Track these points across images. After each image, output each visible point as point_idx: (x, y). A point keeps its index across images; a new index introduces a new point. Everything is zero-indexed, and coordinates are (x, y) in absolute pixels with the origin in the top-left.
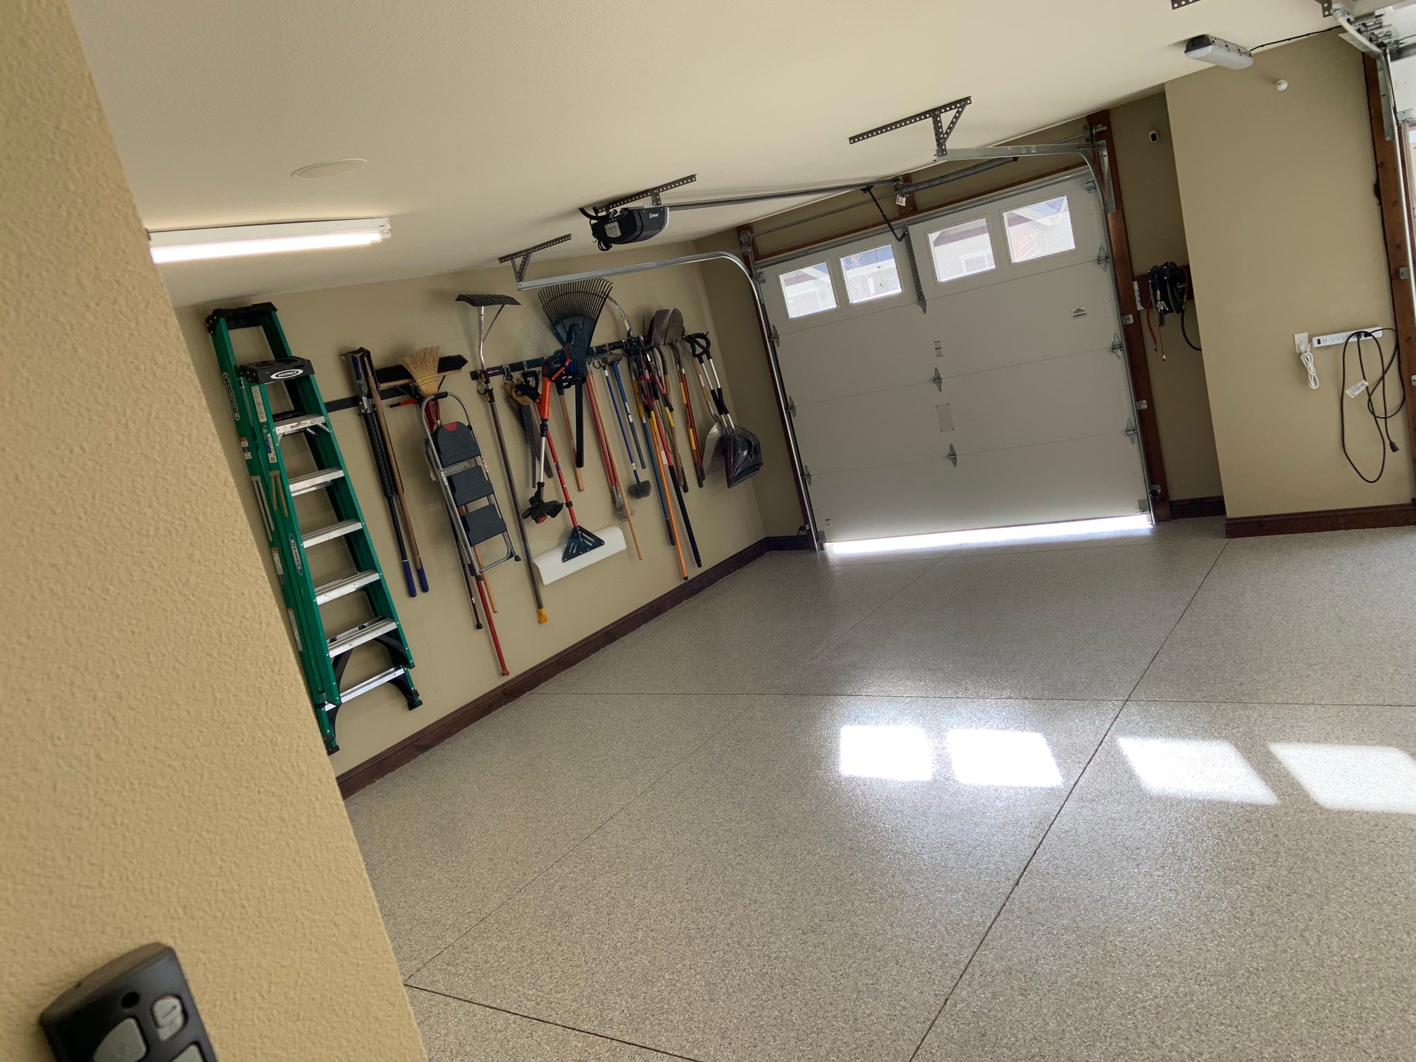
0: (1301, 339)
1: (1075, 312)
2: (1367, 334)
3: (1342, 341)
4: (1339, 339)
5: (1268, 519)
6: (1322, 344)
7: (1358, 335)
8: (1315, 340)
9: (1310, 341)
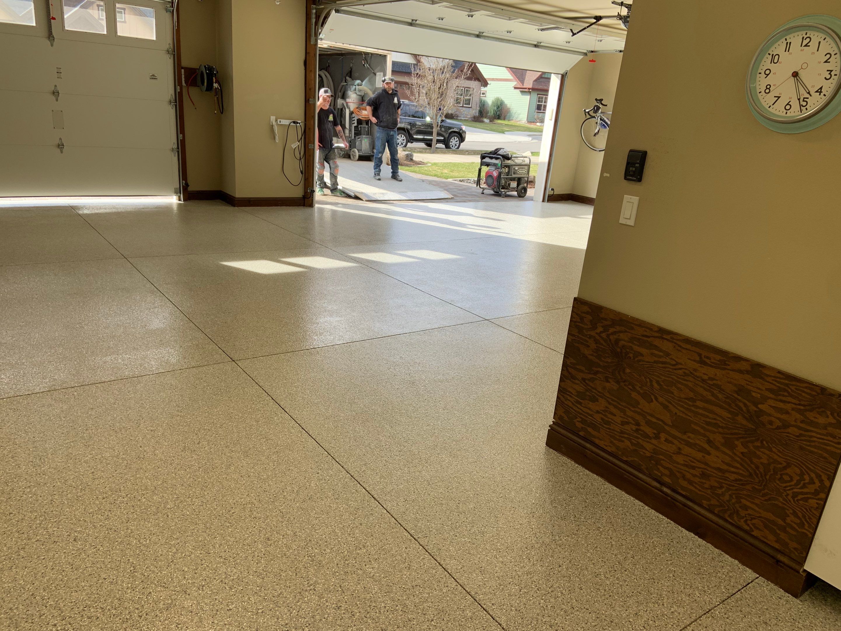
0: (273, 118)
1: (151, 76)
2: (298, 123)
3: (288, 124)
4: (286, 122)
5: (253, 199)
6: (281, 123)
7: (294, 122)
8: (279, 120)
9: (276, 121)
